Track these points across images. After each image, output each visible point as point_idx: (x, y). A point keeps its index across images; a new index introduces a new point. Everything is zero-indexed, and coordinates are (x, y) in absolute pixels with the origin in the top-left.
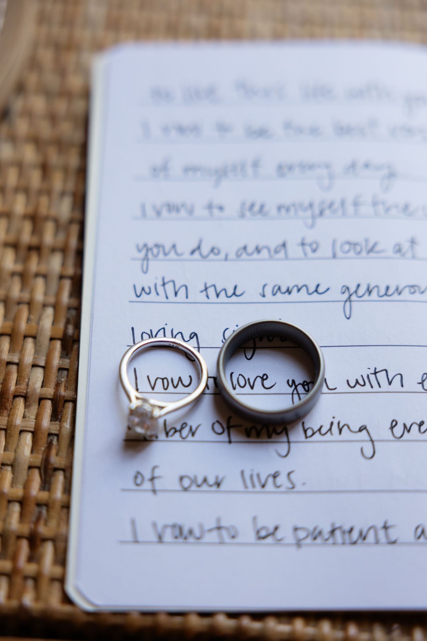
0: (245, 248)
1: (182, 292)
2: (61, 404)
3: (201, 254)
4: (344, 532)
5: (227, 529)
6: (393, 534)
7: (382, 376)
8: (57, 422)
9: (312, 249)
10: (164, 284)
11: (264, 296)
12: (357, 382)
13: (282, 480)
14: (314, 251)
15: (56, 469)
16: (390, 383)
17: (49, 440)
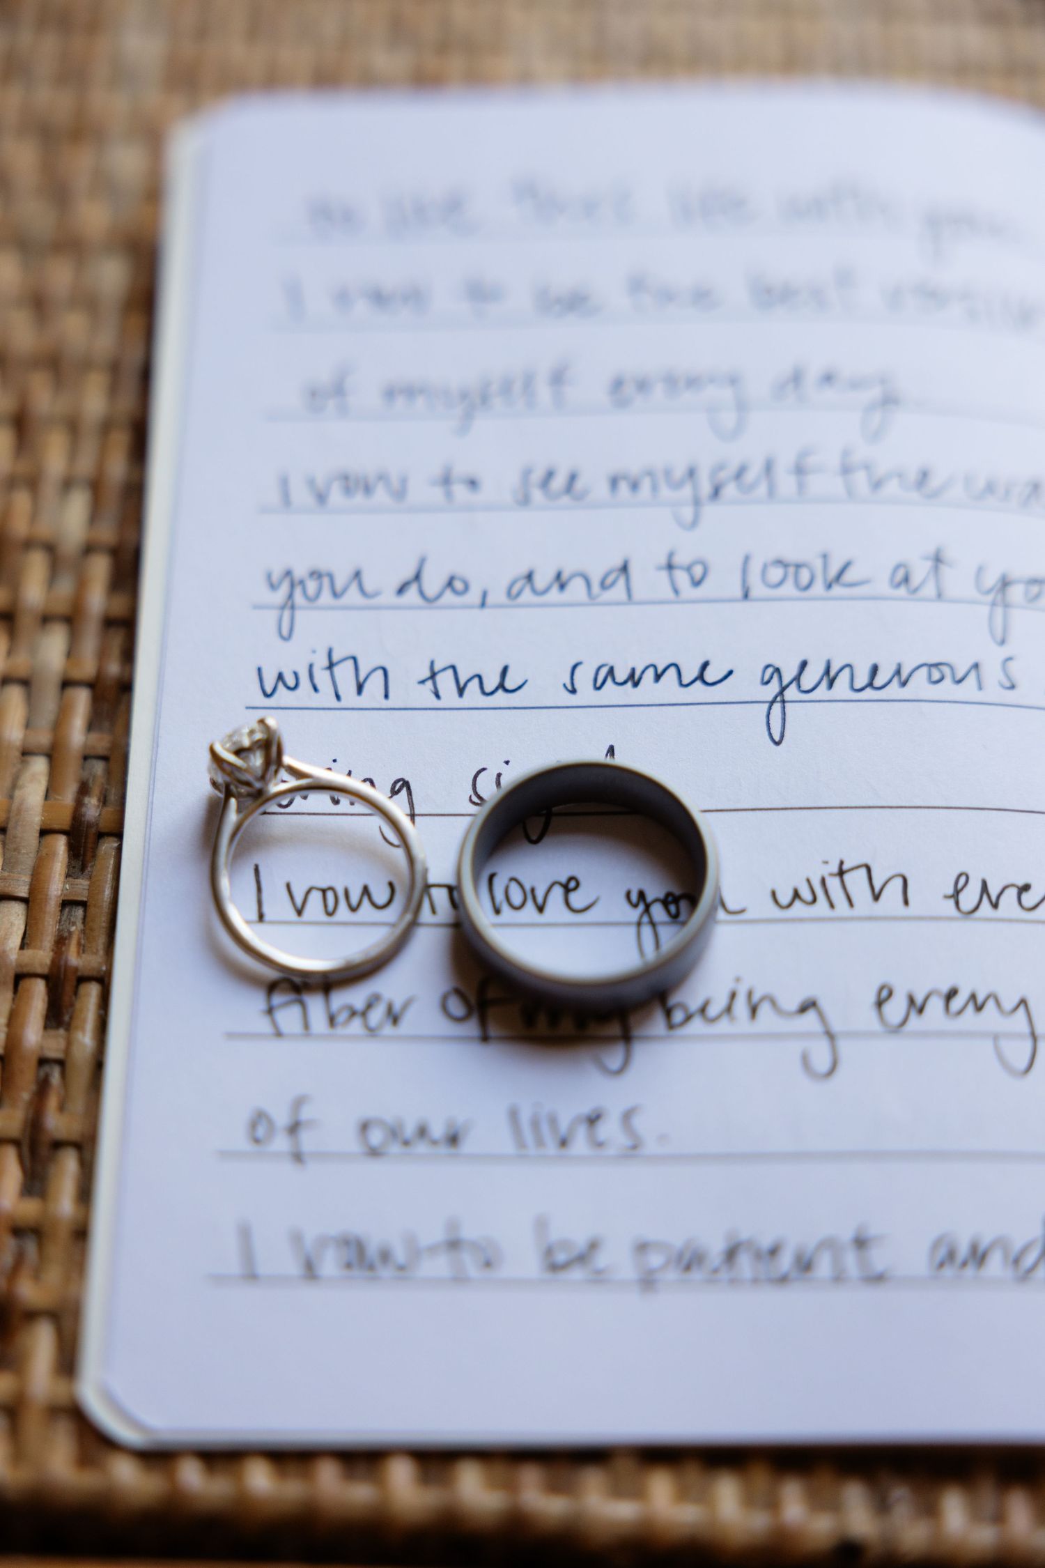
0: (529, 577)
1: (374, 685)
2: (69, 988)
3: (422, 593)
4: (758, 1256)
5: (476, 1246)
6: (879, 1259)
7: (857, 881)
8: (62, 1031)
9: (692, 578)
10: (331, 666)
11: (573, 691)
12: (796, 895)
13: (610, 1129)
14: (697, 583)
15: (58, 1145)
16: (876, 897)
17: (42, 1073)
